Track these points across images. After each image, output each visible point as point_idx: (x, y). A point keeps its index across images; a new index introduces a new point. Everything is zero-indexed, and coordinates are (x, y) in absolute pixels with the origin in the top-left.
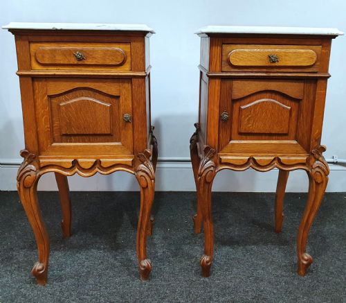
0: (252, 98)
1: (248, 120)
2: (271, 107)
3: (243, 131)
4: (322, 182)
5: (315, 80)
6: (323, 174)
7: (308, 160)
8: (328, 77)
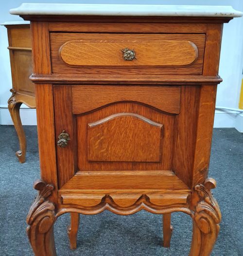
0: (104, 111)
1: (101, 143)
2: (133, 126)
3: (94, 159)
4: (211, 232)
5: (199, 85)
6: (211, 222)
7: (189, 200)
8: (219, 82)
